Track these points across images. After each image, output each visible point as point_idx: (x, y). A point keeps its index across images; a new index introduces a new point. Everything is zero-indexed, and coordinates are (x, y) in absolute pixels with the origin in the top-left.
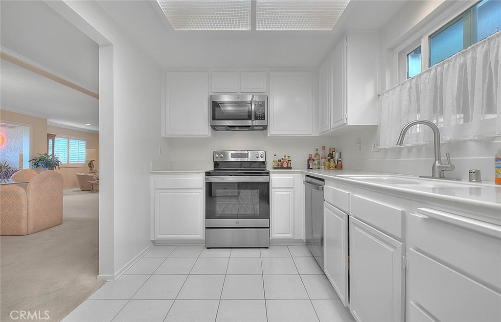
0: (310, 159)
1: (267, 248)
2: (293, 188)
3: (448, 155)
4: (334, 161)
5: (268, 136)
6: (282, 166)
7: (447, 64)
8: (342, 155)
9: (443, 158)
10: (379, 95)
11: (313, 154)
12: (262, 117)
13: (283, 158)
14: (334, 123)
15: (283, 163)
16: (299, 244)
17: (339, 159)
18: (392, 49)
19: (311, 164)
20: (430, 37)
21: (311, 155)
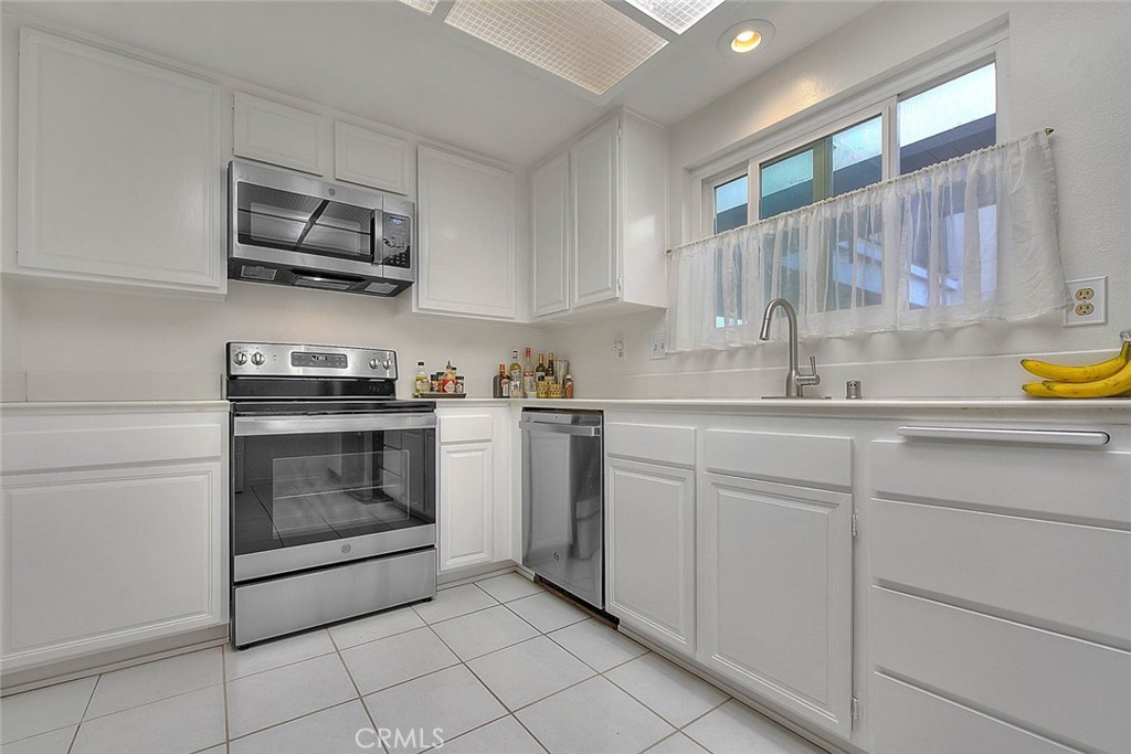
0: (502, 376)
1: (429, 600)
2: (489, 441)
3: (813, 360)
4: (556, 379)
5: (414, 311)
6: (444, 391)
7: (783, 222)
8: (572, 368)
9: (804, 366)
10: (669, 252)
11: (507, 363)
12: (403, 260)
13: (445, 370)
14: (580, 297)
15: (445, 382)
16: (495, 574)
17: (569, 377)
18: (690, 170)
19: (505, 387)
20: (760, 165)
21: (502, 366)
